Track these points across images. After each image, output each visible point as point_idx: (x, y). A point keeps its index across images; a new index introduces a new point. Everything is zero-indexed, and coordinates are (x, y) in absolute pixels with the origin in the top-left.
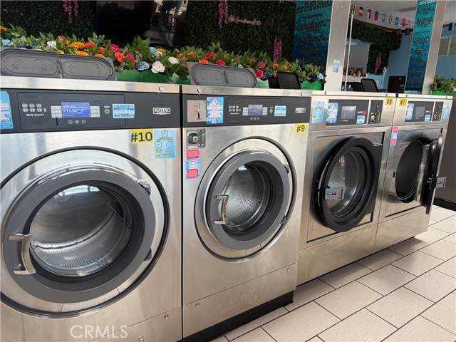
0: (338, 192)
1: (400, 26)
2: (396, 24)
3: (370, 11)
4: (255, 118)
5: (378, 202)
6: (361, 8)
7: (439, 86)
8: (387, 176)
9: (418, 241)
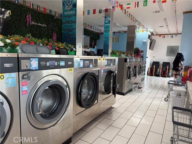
0: (86, 93)
1: (99, 32)
2: (98, 31)
3: (89, 25)
4: (52, 67)
5: (99, 95)
6: (86, 24)
7: (113, 53)
8: (101, 85)
9: (113, 108)
